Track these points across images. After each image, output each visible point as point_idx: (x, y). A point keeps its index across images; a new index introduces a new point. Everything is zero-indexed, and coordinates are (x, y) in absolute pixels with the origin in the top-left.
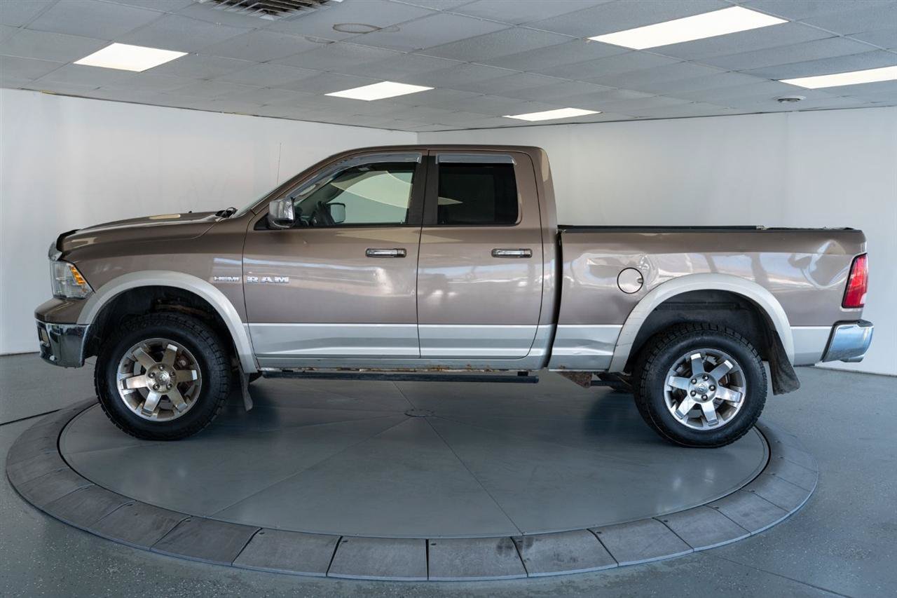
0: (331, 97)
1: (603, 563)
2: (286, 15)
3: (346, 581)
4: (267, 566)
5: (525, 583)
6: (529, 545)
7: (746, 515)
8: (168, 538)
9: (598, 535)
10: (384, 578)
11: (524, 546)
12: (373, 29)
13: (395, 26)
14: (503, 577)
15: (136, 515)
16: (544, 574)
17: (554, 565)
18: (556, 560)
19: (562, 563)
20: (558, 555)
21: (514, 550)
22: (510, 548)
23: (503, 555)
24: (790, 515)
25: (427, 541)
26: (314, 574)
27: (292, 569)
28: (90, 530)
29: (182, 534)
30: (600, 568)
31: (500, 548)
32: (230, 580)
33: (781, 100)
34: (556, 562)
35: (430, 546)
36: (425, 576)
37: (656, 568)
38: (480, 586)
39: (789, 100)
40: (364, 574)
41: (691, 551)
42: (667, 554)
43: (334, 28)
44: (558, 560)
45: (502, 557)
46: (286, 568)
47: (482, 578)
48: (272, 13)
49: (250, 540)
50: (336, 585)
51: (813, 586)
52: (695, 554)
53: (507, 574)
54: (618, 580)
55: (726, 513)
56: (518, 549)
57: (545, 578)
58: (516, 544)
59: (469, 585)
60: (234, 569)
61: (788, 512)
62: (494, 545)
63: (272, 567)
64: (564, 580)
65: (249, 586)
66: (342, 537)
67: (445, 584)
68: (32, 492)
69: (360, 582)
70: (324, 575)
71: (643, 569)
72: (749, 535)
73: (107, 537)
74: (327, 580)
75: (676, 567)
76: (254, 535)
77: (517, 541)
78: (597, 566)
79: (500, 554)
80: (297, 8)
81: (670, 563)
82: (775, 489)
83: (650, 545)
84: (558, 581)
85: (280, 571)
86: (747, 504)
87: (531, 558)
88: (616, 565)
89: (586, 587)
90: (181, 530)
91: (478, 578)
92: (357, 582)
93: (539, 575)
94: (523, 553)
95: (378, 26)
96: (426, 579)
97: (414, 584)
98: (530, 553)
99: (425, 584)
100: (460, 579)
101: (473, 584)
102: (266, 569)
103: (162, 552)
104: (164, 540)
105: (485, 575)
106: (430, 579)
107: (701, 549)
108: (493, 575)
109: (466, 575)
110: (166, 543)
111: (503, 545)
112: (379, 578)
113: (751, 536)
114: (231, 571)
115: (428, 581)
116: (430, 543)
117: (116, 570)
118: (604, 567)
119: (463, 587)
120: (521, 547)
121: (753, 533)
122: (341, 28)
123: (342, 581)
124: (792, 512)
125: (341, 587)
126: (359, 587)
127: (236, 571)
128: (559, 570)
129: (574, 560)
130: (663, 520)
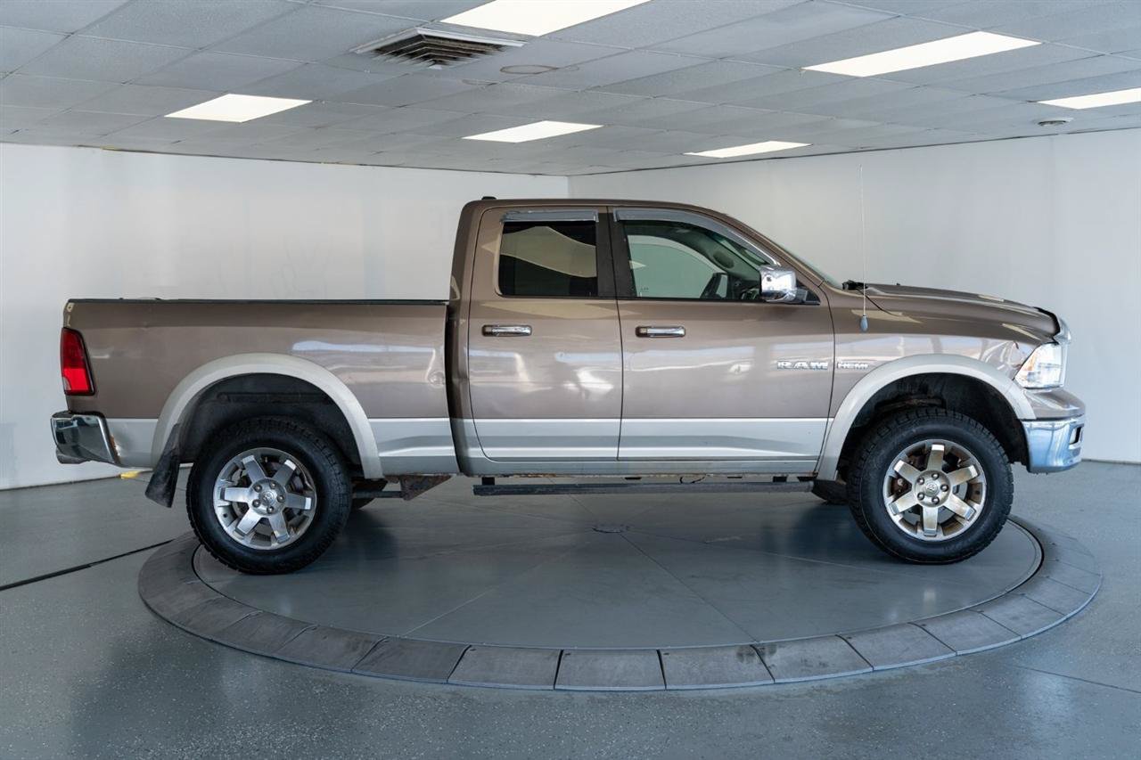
0: (470, 140)
1: (856, 667)
2: (455, 63)
3: (576, 693)
4: (486, 681)
5: (772, 689)
6: (772, 652)
7: (1015, 618)
8: (369, 659)
9: (849, 640)
10: (617, 688)
11: (767, 653)
12: (546, 69)
13: (575, 65)
14: (747, 684)
15: (325, 638)
16: (792, 680)
17: (802, 670)
18: (805, 666)
19: (810, 669)
20: (806, 661)
21: (757, 657)
22: (753, 655)
23: (745, 662)
24: (1067, 619)
25: (658, 652)
26: (539, 688)
27: (514, 683)
28: (275, 655)
29: (382, 654)
30: (853, 673)
31: (740, 655)
32: (449, 696)
33: (1042, 123)
34: (804, 667)
35: (663, 656)
36: (661, 685)
37: (915, 671)
38: (723, 693)
39: (1052, 122)
40: (594, 685)
41: (954, 654)
42: (927, 657)
43: (501, 70)
44: (806, 665)
45: (744, 664)
46: (508, 683)
47: (725, 685)
48: (441, 62)
49: (462, 656)
50: (567, 697)
51: (1092, 682)
52: (959, 658)
53: (752, 681)
54: (874, 683)
55: (993, 617)
56: (761, 656)
57: (794, 683)
58: (758, 651)
59: (711, 693)
60: (450, 686)
61: (1064, 615)
62: (733, 653)
63: (493, 682)
64: (816, 685)
65: (473, 700)
66: (562, 652)
67: (684, 692)
68: (191, 623)
69: (593, 693)
70: (551, 687)
71: (902, 672)
72: (1019, 638)
73: (297, 661)
74: (554, 692)
75: (938, 670)
76: (463, 654)
77: (758, 648)
78: (849, 670)
79: (742, 661)
80: (469, 55)
81: (932, 666)
82: (1048, 592)
83: (908, 649)
84: (809, 686)
85: (502, 685)
86: (1016, 607)
87: (776, 664)
88: (871, 669)
89: (839, 690)
90: (380, 651)
91: (720, 686)
92: (588, 693)
93: (787, 680)
94: (767, 660)
95: (553, 66)
96: (663, 688)
97: (651, 693)
98: (775, 659)
99: (662, 693)
100: (702, 687)
101: (715, 691)
102: (486, 684)
103: (368, 673)
104: (365, 661)
105: (727, 682)
106: (668, 687)
107: (965, 652)
108: (736, 682)
109: (706, 682)
110: (366, 664)
111: (744, 652)
112: (612, 688)
113: (1022, 640)
114: (448, 688)
115: (666, 690)
116: (662, 653)
117: (322, 690)
118: (858, 672)
119: (705, 694)
120: (764, 654)
121: (1024, 636)
122: (510, 70)
123: (571, 693)
124: (1069, 615)
125: (573, 698)
126: (592, 700)
127: (453, 688)
128: (808, 676)
129: (824, 665)
130: (919, 624)
